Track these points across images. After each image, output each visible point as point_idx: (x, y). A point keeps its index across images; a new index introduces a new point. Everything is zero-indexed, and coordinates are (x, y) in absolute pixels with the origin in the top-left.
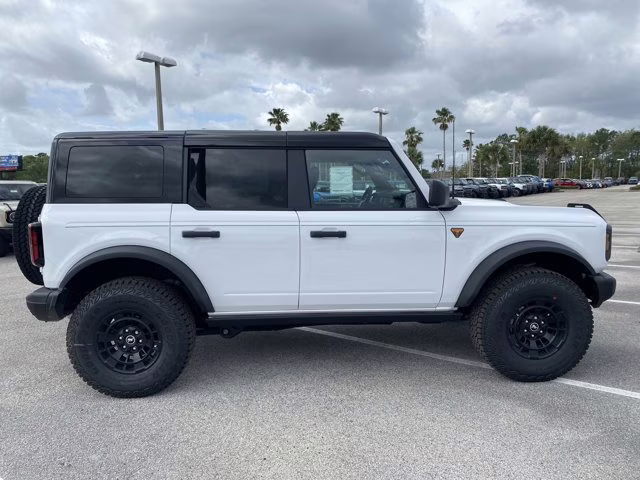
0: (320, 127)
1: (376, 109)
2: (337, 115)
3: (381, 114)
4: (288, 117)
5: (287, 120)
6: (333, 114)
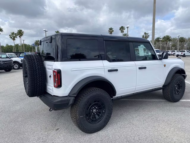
0: (16, 34)
1: (44, 30)
2: (21, 30)
3: (46, 31)
4: (3, 30)
5: (3, 31)
6: (20, 30)
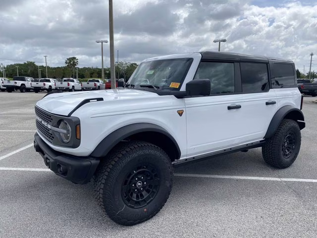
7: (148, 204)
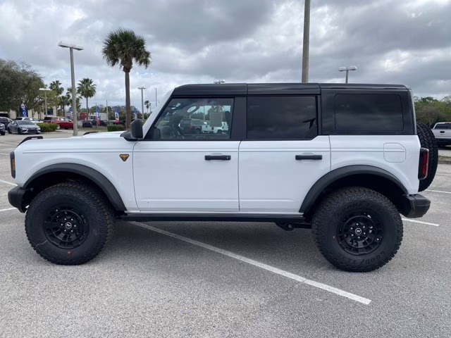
7: (75, 247)
